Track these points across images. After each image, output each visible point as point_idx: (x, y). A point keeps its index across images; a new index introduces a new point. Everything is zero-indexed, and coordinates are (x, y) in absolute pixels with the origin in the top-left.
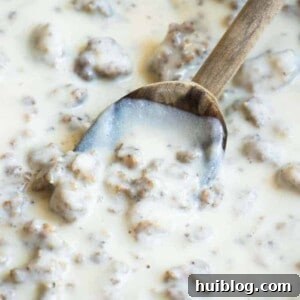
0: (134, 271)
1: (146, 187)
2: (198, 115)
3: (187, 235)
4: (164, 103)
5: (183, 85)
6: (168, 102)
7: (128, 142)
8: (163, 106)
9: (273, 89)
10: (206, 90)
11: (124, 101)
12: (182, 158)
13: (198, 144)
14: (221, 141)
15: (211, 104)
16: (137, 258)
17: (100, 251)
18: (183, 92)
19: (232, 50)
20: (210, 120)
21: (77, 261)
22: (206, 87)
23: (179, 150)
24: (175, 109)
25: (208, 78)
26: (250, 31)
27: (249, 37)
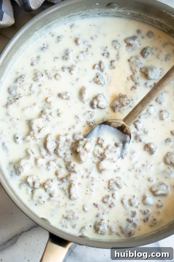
0: (98, 181)
1: (105, 157)
2: (123, 133)
3: (115, 171)
4: (114, 127)
5: (120, 123)
6: (115, 127)
7: (102, 137)
8: (113, 128)
9: (146, 118)
10: (127, 125)
11: (102, 125)
12: (116, 145)
13: (122, 141)
14: (129, 142)
15: (127, 131)
16: (100, 178)
17: (89, 175)
18: (120, 125)
19: (136, 114)
20: (126, 135)
21: (82, 177)
22: (127, 124)
23: (116, 142)
24: (117, 129)
25: (128, 121)
26: (143, 109)
27: (142, 111)
